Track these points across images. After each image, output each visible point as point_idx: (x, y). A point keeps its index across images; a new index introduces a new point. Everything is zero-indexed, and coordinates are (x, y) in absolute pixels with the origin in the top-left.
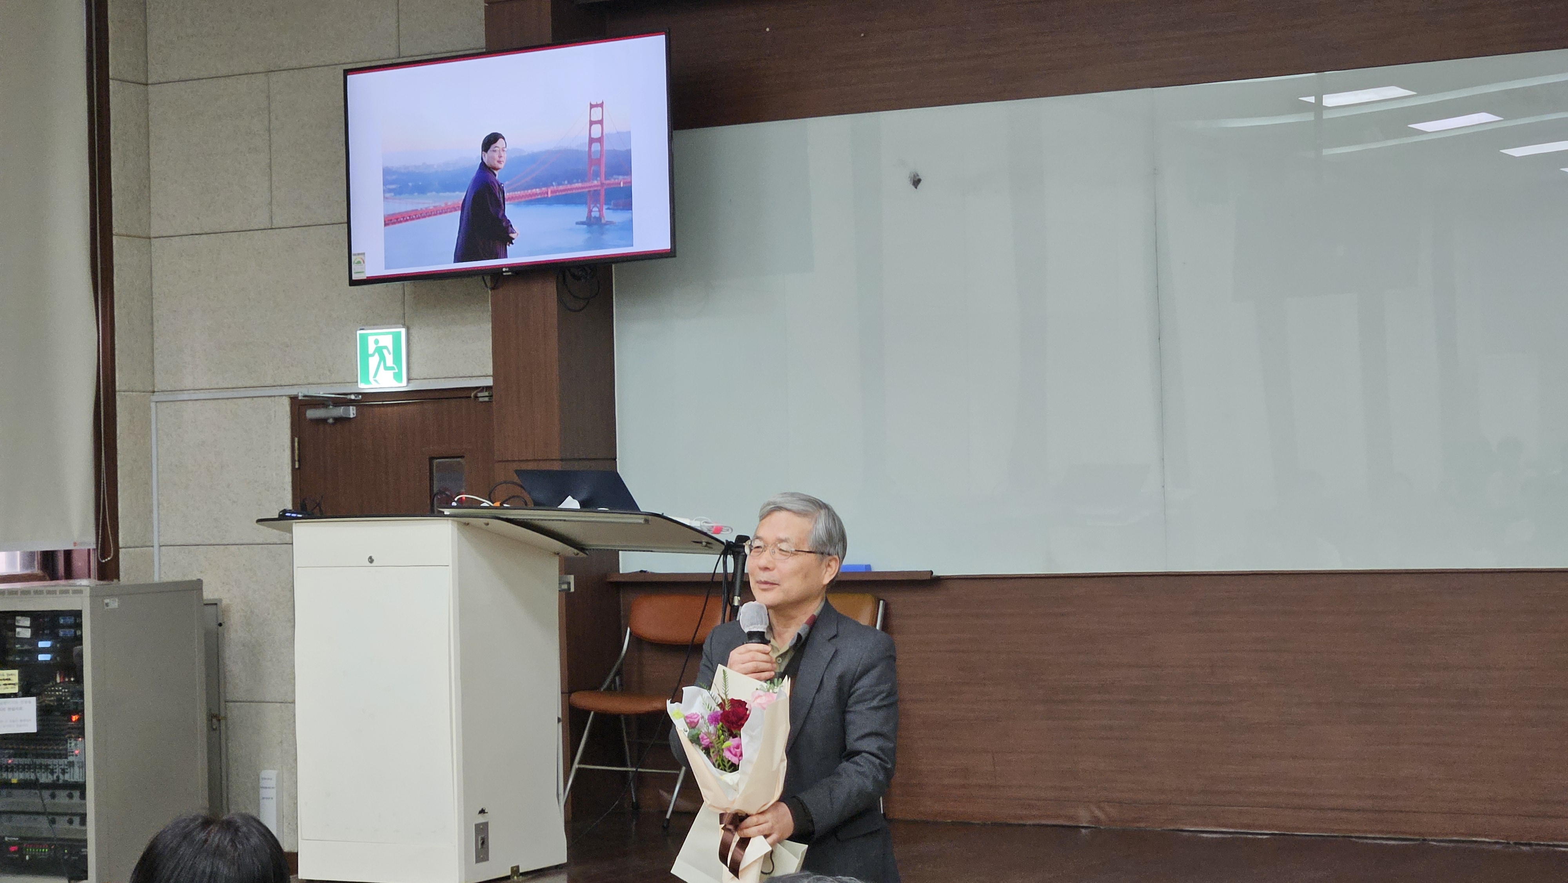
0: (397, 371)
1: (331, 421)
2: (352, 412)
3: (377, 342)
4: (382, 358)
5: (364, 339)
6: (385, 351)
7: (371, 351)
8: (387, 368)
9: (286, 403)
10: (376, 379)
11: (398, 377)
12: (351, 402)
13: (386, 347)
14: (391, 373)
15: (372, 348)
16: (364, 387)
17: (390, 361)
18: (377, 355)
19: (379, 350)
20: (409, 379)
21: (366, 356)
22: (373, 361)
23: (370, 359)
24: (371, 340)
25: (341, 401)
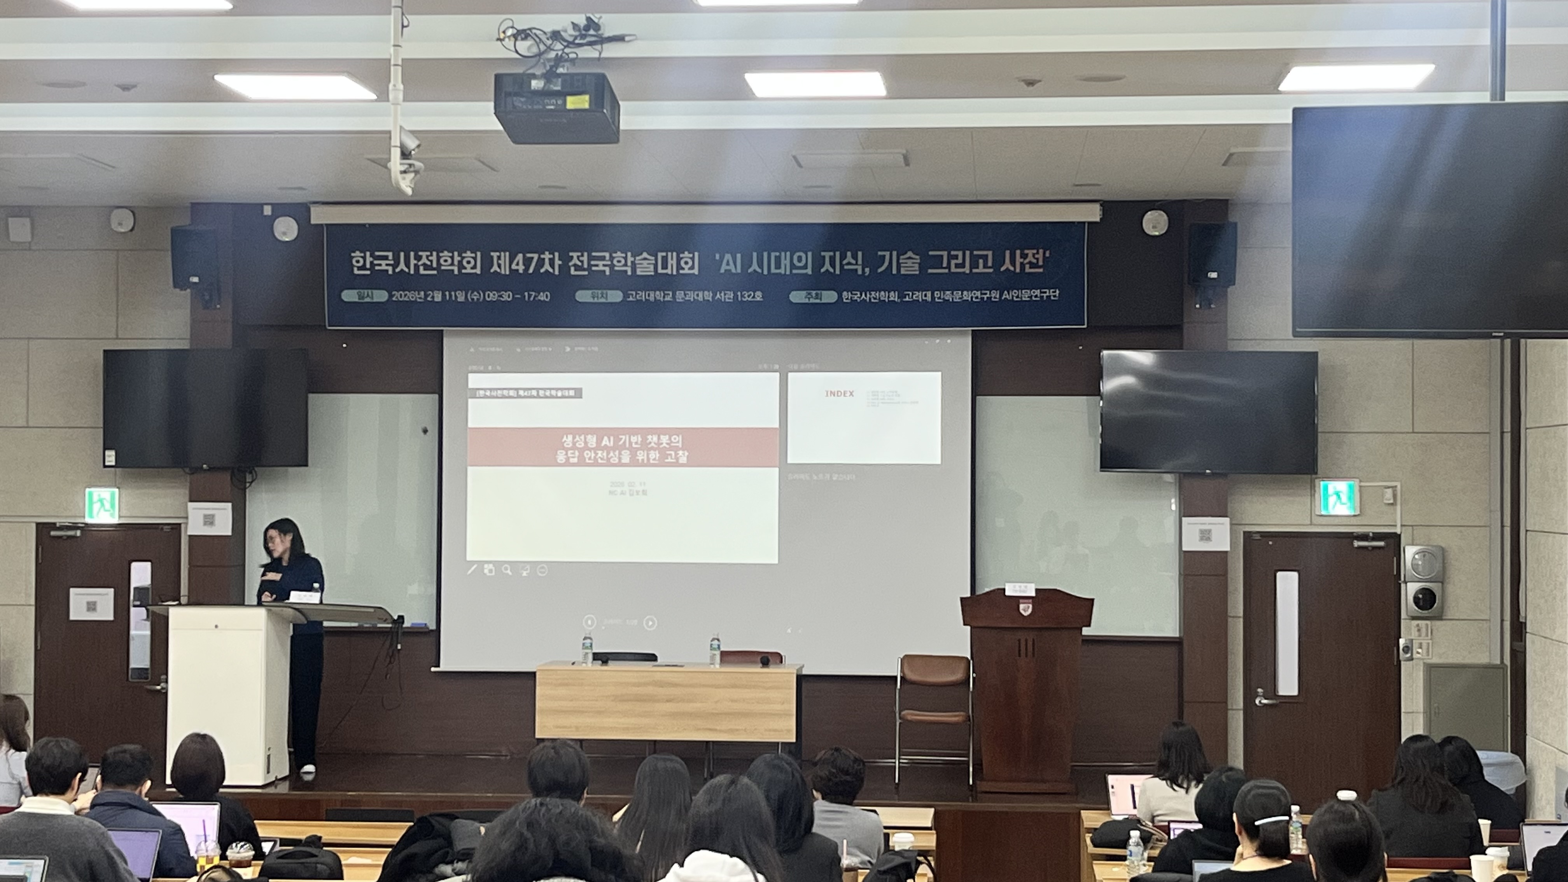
0: (112, 512)
1: (65, 538)
2: (78, 533)
3: (99, 495)
4: (103, 505)
5: (91, 494)
6: (104, 501)
7: (95, 500)
8: (105, 511)
9: (34, 526)
10: (98, 516)
11: (112, 515)
12: (78, 528)
13: (105, 499)
14: (108, 513)
15: (95, 498)
16: (88, 520)
17: (107, 506)
18: (99, 503)
19: (101, 500)
20: (120, 517)
21: (91, 503)
23: (95, 505)
24: (96, 494)
25: (74, 527)
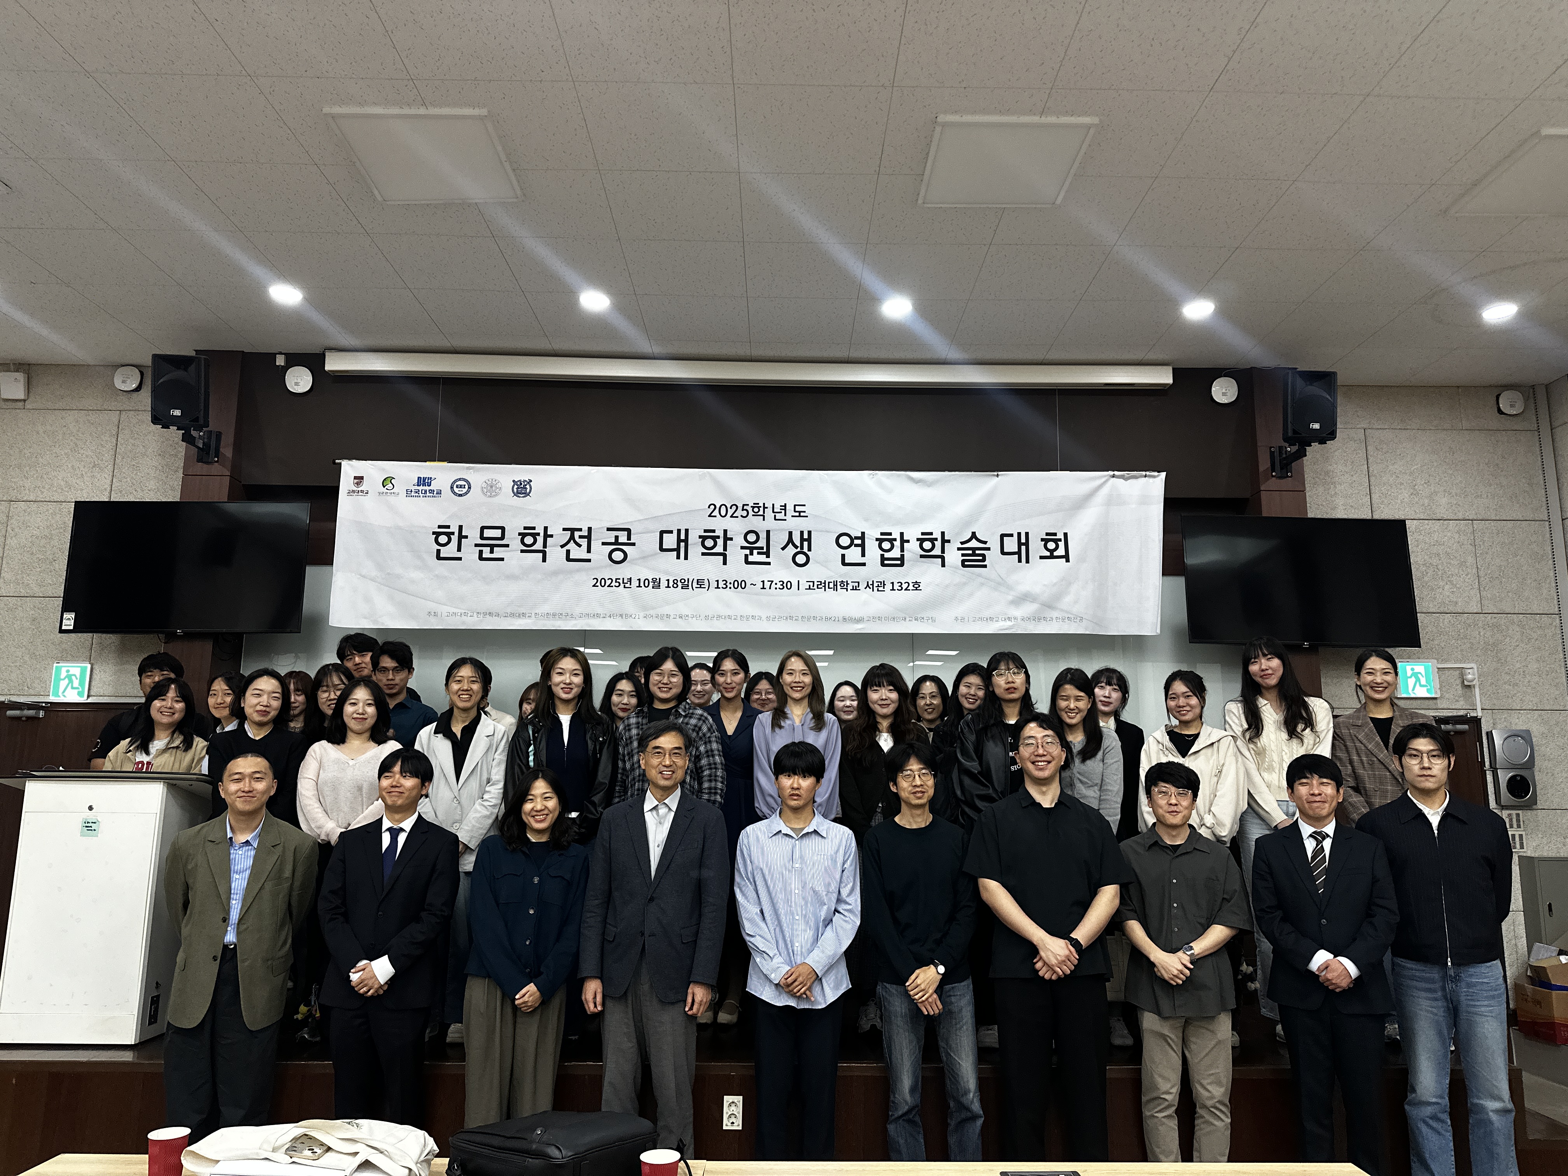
0: (80, 690)
1: (23, 718)
2: (41, 713)
3: (68, 671)
4: (71, 681)
5: (59, 670)
6: (73, 678)
7: (63, 676)
8: (73, 688)
10: (64, 694)
11: (80, 694)
12: (41, 707)
13: (75, 675)
14: (76, 691)
15: (63, 674)
16: (53, 699)
17: (76, 683)
18: (67, 679)
19: (69, 677)
20: (88, 696)
21: (58, 680)
22: (63, 684)
23: (61, 682)
24: (64, 670)
25: (34, 706)
